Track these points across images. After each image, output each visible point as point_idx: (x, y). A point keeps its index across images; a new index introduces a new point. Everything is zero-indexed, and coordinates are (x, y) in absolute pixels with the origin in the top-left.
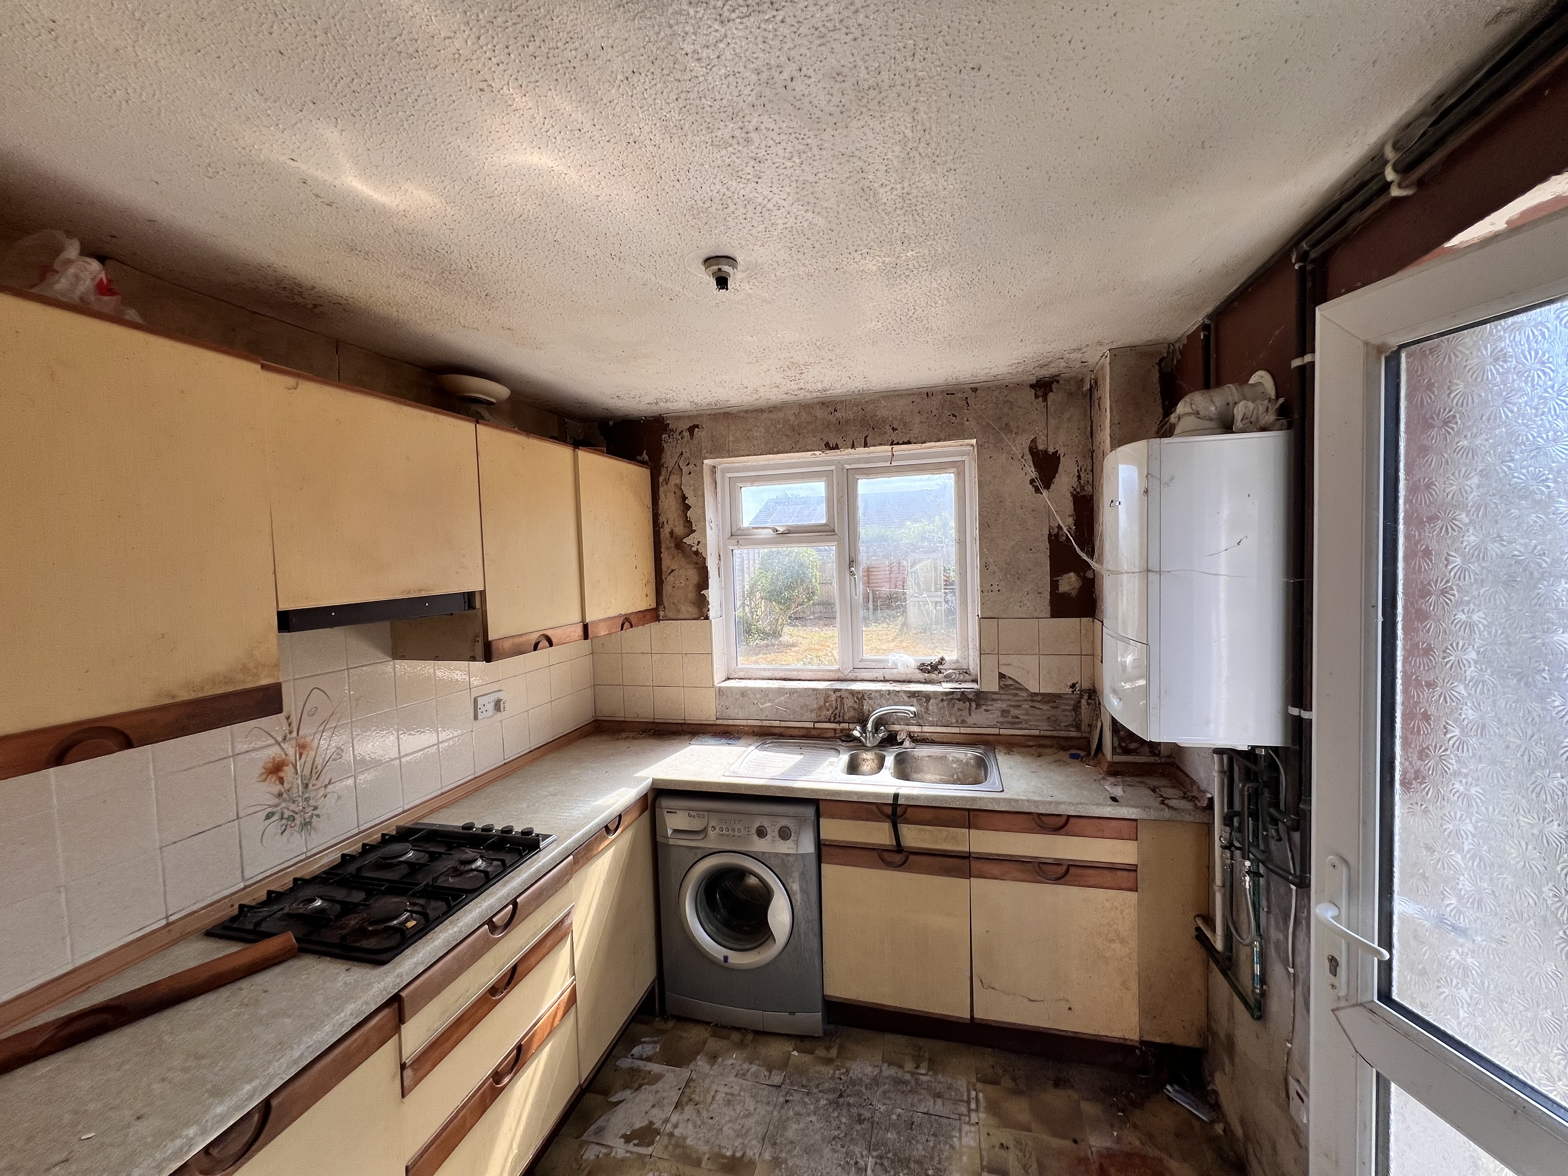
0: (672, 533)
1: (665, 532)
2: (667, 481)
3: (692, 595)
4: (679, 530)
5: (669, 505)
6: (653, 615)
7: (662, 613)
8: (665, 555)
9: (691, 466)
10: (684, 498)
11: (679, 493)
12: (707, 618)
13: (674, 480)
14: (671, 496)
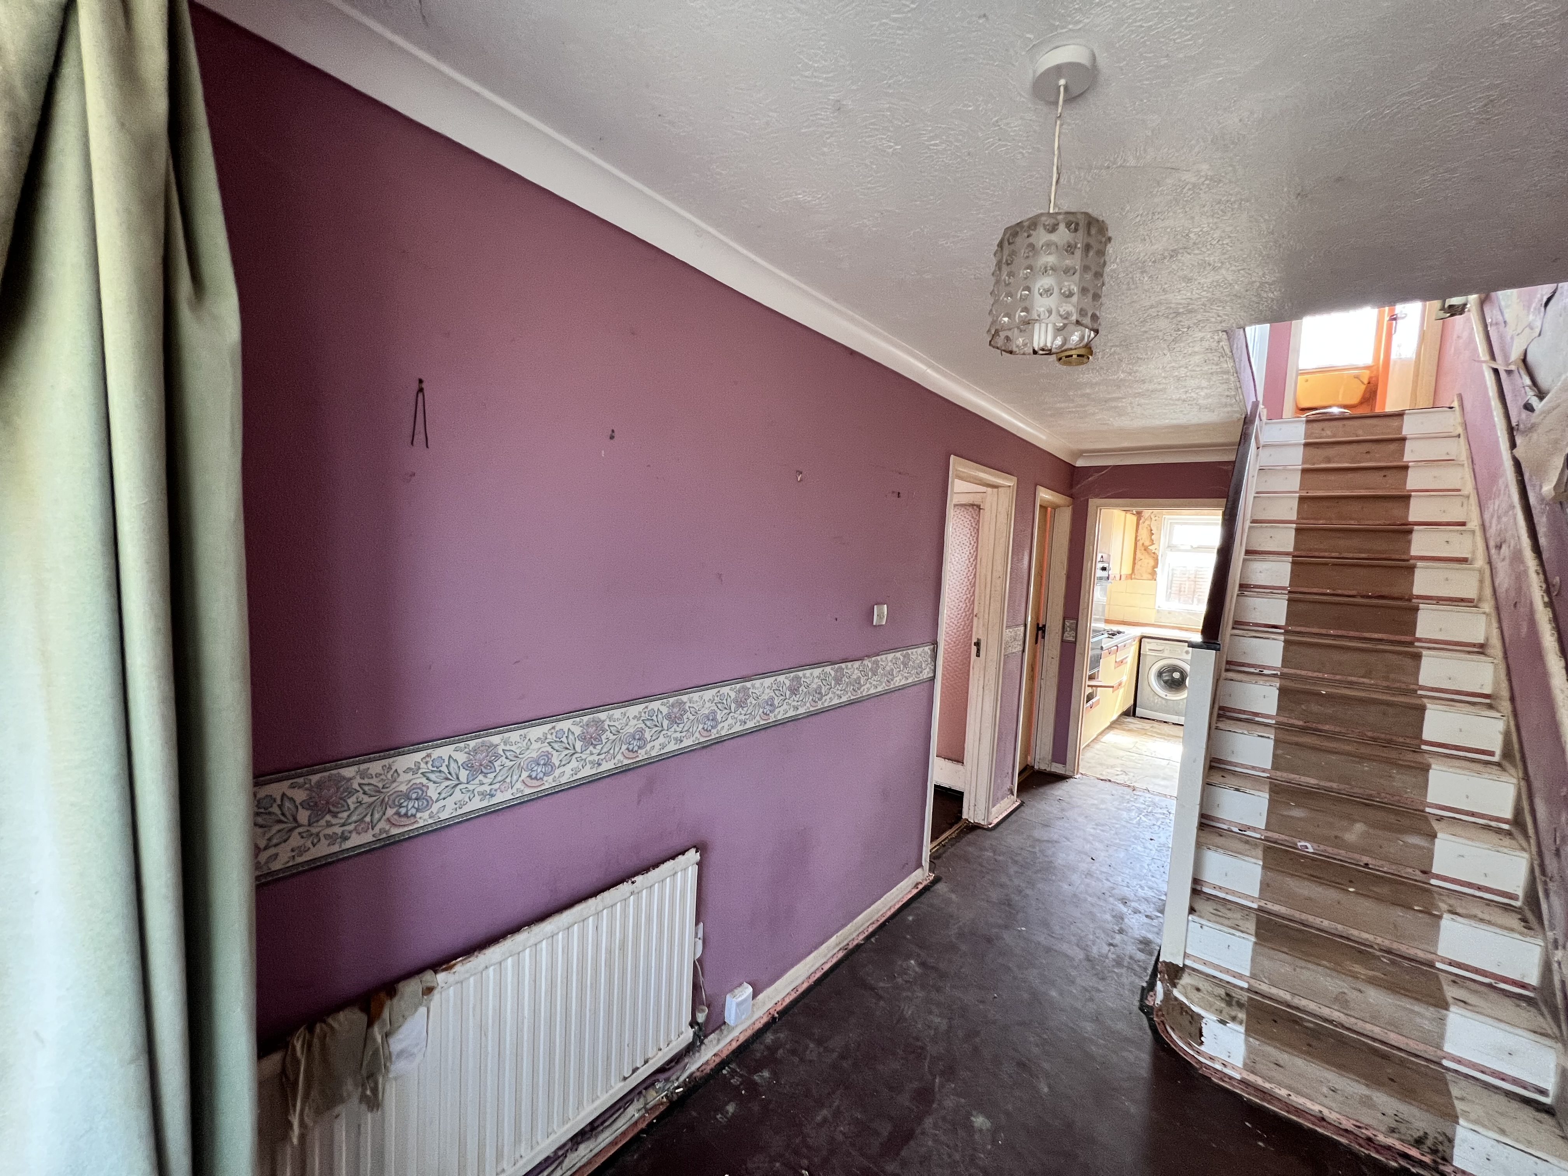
0: (1143, 544)
1: (1140, 544)
2: (1144, 522)
3: (1150, 570)
4: (1147, 543)
5: (1143, 534)
6: (1130, 577)
7: (1133, 576)
8: (1138, 551)
9: (1157, 518)
10: (1151, 530)
11: (1149, 528)
12: (1155, 580)
13: (1147, 522)
14: (1145, 530)
